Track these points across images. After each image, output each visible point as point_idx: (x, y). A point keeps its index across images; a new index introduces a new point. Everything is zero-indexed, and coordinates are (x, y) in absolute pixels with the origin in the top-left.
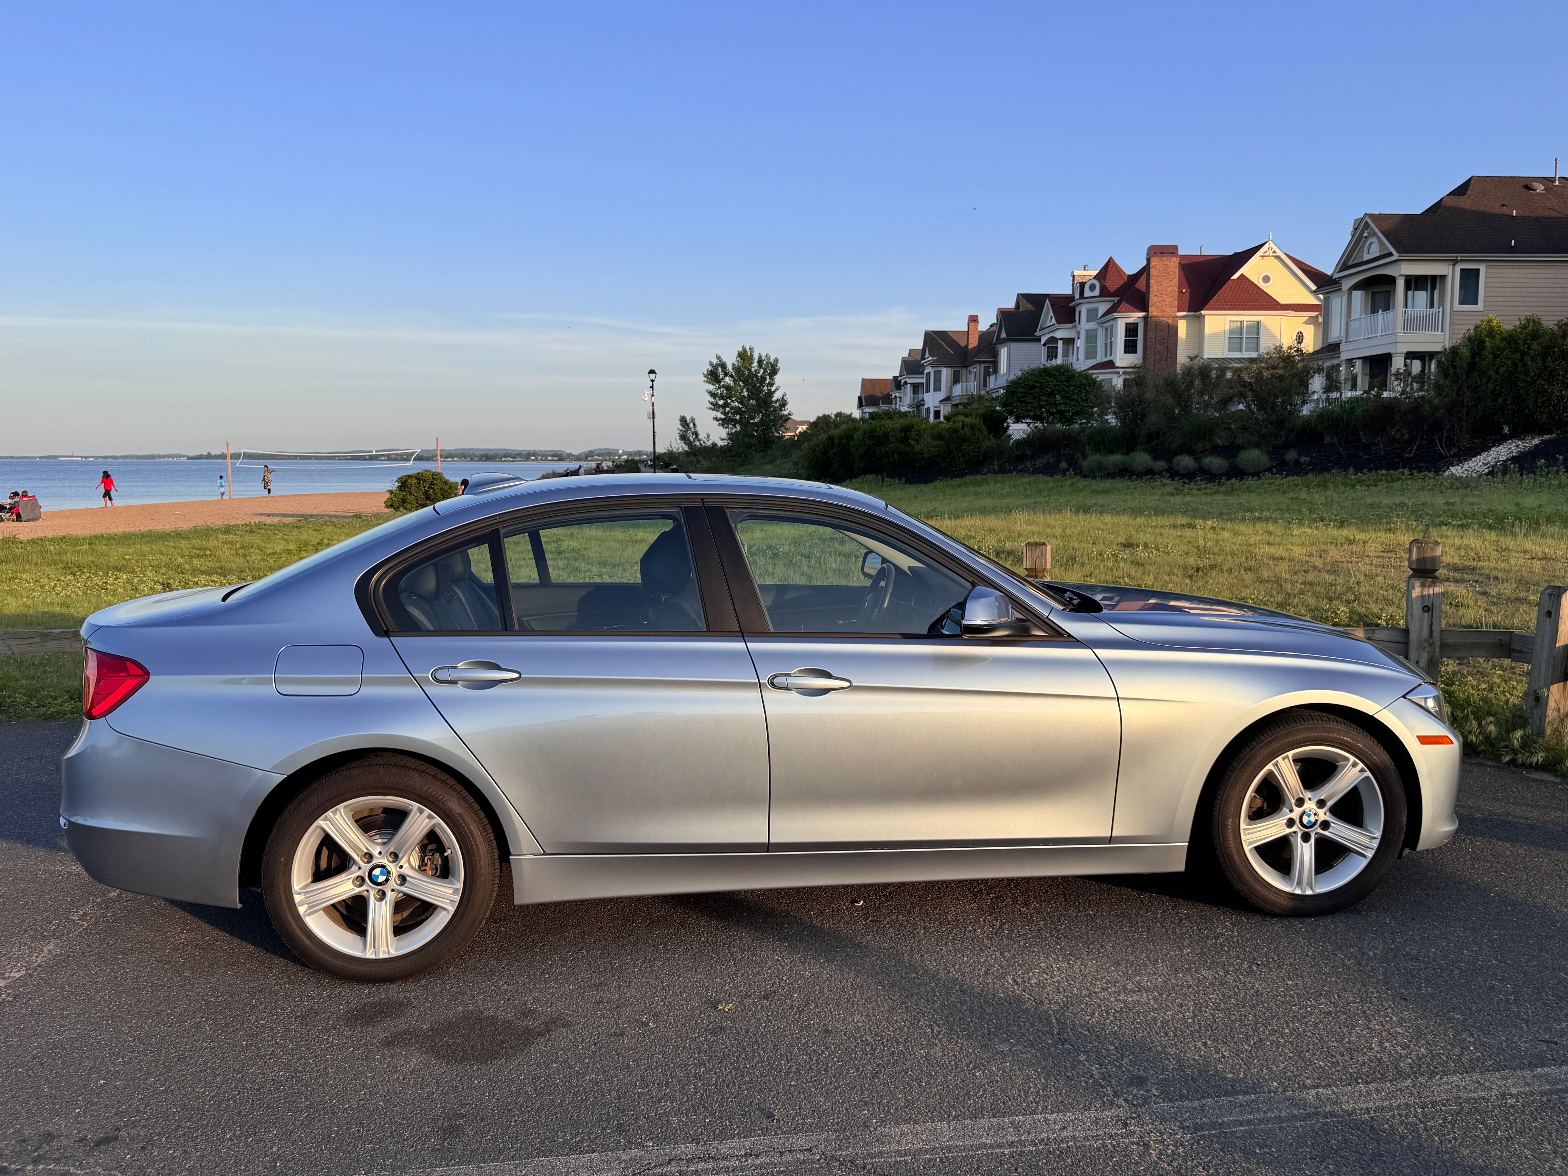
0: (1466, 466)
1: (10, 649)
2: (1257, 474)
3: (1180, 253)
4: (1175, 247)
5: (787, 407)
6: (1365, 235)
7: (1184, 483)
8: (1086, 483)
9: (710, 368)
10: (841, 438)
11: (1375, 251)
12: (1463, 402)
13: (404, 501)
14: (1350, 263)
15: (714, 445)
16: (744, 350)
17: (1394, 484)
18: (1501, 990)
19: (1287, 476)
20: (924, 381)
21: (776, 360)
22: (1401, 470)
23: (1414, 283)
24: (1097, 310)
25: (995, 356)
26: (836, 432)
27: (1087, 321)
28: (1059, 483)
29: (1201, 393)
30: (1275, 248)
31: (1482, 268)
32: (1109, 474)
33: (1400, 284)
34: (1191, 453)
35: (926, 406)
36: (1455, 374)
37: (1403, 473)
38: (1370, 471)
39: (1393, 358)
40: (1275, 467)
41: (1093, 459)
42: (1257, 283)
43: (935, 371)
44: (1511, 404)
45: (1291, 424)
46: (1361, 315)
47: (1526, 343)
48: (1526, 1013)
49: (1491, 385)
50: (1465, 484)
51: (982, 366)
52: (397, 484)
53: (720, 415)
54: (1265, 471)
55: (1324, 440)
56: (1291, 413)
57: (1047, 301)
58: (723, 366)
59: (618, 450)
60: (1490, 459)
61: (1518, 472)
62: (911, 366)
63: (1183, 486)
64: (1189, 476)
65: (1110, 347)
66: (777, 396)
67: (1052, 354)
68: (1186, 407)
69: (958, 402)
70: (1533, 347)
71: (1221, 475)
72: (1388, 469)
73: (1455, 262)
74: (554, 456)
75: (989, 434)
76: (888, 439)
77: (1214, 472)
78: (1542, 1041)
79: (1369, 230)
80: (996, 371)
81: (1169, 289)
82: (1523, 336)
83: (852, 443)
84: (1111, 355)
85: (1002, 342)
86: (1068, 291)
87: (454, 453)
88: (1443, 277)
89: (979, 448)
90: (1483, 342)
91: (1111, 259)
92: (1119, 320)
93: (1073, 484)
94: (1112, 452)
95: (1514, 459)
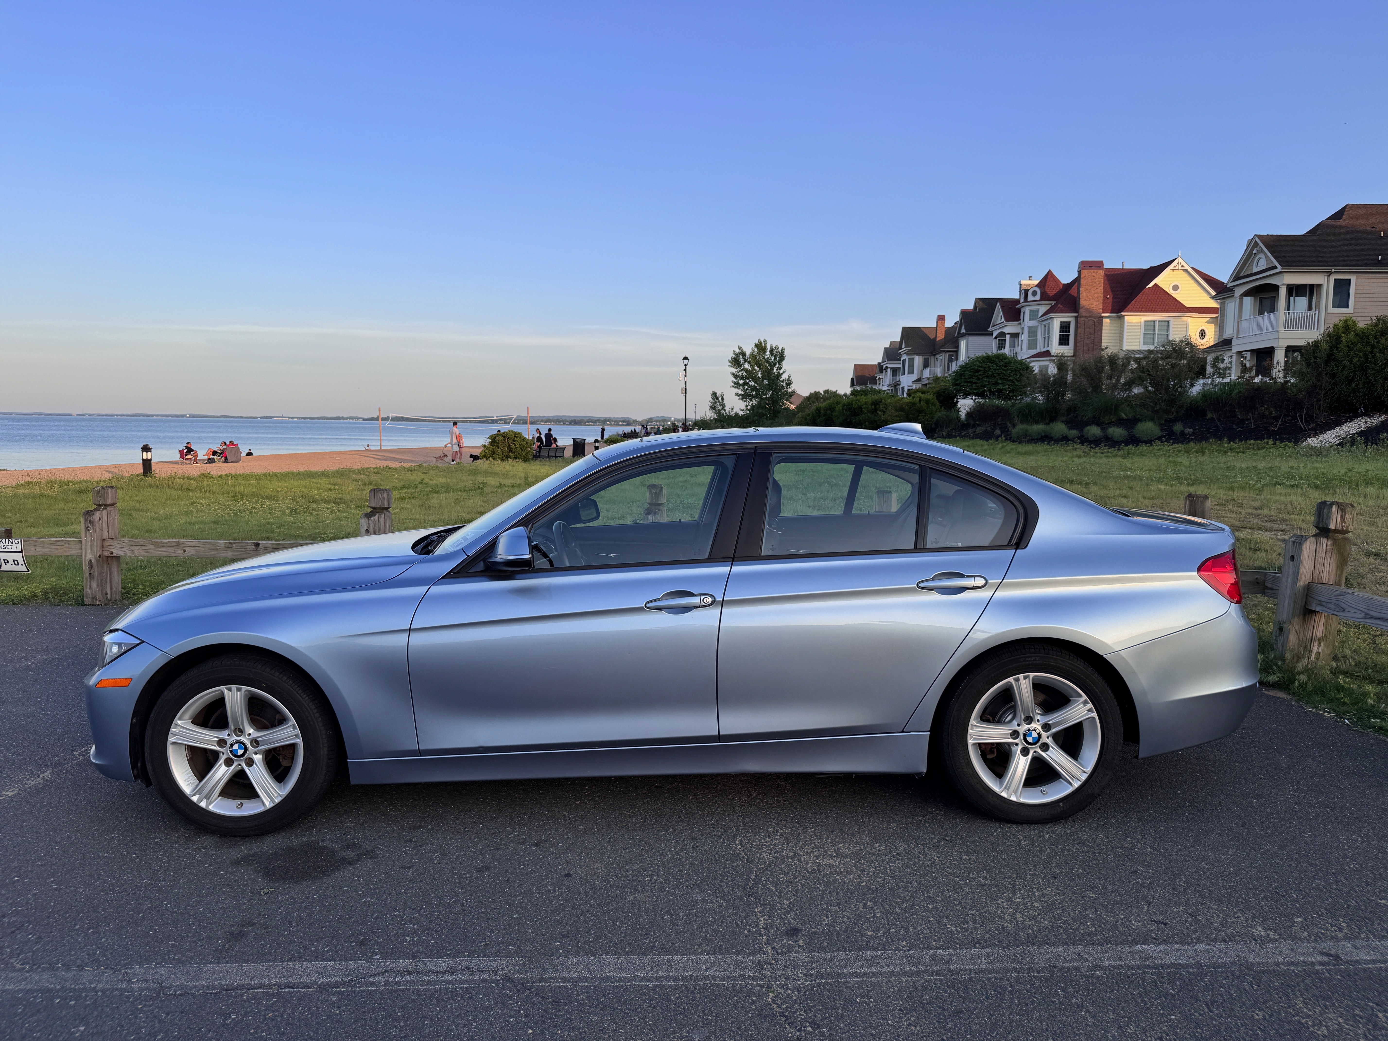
0: (1321, 438)
1: (133, 553)
2: (1149, 442)
3: (1105, 267)
4: (1102, 262)
5: (792, 385)
6: (1254, 252)
7: (1091, 447)
8: (1014, 447)
9: (734, 356)
10: (826, 409)
11: (1263, 265)
12: (1321, 386)
13: (494, 453)
14: (1241, 275)
15: (737, 414)
16: (760, 342)
17: (1259, 452)
18: (1142, 874)
19: (1173, 443)
20: (900, 366)
21: (783, 350)
22: (1266, 440)
23: (1294, 290)
24: (1038, 311)
25: (957, 347)
26: (823, 405)
27: (1030, 320)
28: (992, 447)
29: (1110, 377)
30: (1183, 263)
31: (1353, 279)
32: (1034, 439)
33: (1283, 292)
34: (1098, 424)
35: (901, 386)
36: (1316, 363)
37: (1268, 443)
38: (1241, 440)
39: (1276, 351)
40: (1165, 436)
41: (1020, 428)
42: (1168, 291)
43: (909, 359)
44: (1362, 388)
45: (1181, 402)
46: (1250, 316)
47: (1375, 338)
48: (1153, 896)
49: (1346, 373)
50: (1318, 452)
51: (947, 355)
52: (489, 440)
53: (740, 392)
54: (1156, 439)
55: (1206, 415)
56: (1181, 394)
57: (998, 304)
58: (744, 354)
59: (670, 418)
60: (1342, 432)
61: (1364, 443)
62: (891, 353)
63: (1090, 450)
64: (1095, 442)
65: (1047, 340)
66: (785, 377)
67: (1002, 345)
68: (1097, 388)
69: (927, 382)
70: (1381, 342)
71: (1122, 442)
72: (1255, 440)
73: (1330, 273)
74: (624, 421)
75: (941, 407)
76: (862, 411)
77: (1116, 439)
78: (1155, 921)
79: (1258, 249)
80: (957, 359)
81: (1096, 295)
82: (1373, 333)
83: (834, 414)
84: (1048, 346)
85: (963, 335)
86: (1016, 296)
87: (551, 418)
88: (1319, 286)
89: (932, 418)
90: (1340, 337)
91: (1050, 272)
92: (1055, 319)
93: (1003, 447)
94: (1037, 422)
95: (1361, 434)
